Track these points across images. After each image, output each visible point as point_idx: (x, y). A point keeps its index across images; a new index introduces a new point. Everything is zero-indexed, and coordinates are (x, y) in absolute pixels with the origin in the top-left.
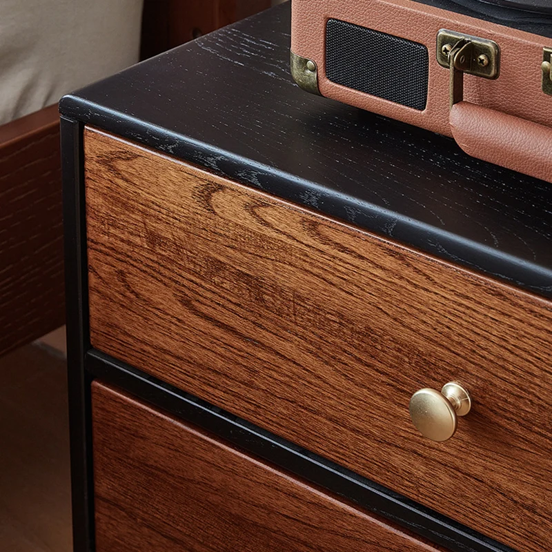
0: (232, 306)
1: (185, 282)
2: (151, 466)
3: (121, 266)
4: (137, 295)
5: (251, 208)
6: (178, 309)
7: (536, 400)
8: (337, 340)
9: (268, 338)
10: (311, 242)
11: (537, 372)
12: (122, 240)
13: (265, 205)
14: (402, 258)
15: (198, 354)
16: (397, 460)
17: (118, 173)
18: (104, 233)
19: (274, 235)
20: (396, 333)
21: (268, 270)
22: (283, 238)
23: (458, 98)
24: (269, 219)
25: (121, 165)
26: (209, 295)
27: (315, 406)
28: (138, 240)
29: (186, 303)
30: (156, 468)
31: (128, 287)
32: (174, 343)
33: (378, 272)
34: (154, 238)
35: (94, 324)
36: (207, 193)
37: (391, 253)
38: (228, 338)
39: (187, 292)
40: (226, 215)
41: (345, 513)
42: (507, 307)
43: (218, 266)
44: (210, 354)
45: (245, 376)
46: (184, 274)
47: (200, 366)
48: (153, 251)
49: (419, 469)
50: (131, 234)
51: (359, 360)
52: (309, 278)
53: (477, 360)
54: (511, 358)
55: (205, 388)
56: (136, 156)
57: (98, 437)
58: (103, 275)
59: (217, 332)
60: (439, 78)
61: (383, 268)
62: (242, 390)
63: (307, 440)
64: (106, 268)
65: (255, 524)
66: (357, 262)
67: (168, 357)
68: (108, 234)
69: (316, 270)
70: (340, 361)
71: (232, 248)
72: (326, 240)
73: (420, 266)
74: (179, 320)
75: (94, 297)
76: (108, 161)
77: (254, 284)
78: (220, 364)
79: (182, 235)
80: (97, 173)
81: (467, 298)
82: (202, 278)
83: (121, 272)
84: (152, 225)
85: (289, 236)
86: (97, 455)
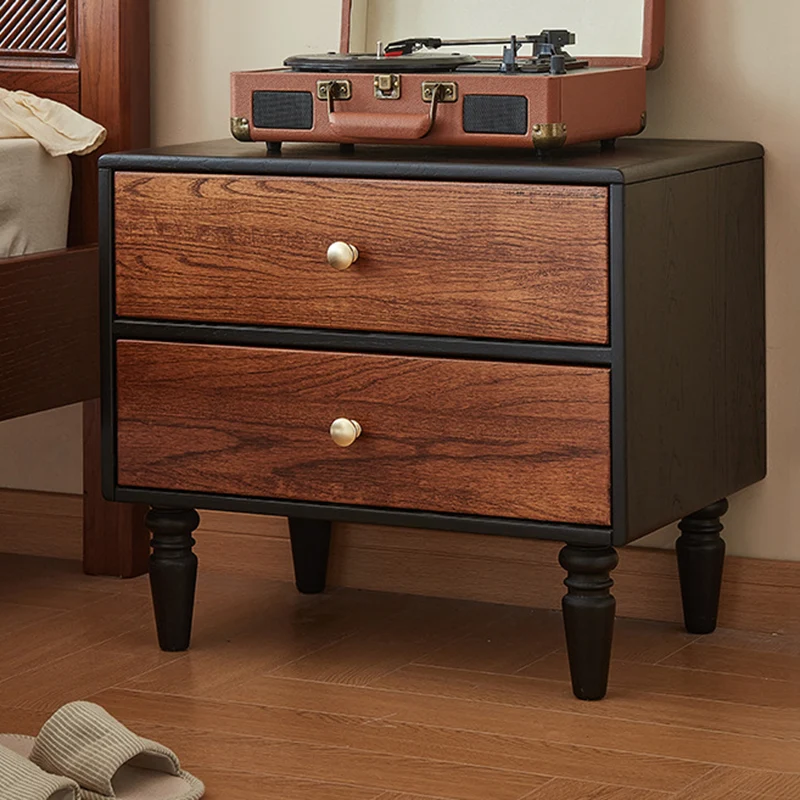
0: (214, 251)
1: (183, 247)
2: (160, 380)
3: (138, 253)
4: (150, 268)
5: (224, 187)
6: (179, 267)
7: (392, 238)
8: (279, 247)
9: (236, 262)
10: (262, 193)
11: (391, 221)
12: (140, 236)
13: (233, 181)
14: (315, 184)
15: (192, 291)
16: (318, 306)
17: (138, 193)
18: (127, 235)
19: (240, 197)
20: (314, 230)
21: (235, 220)
22: (245, 197)
23: (332, 110)
24: (235, 189)
25: (140, 188)
26: (198, 249)
27: (267, 294)
28: (151, 232)
29: (184, 260)
30: (165, 380)
31: (144, 265)
32: (175, 290)
33: (302, 197)
34: (162, 227)
35: (119, 299)
36: (196, 188)
37: (308, 183)
38: (211, 272)
39: (183, 253)
40: (210, 195)
41: (288, 354)
42: (374, 191)
43: (204, 229)
44: (200, 288)
45: (223, 293)
46: (182, 242)
47: (193, 298)
48: (161, 235)
49: (331, 306)
50: (147, 229)
51: (294, 254)
52: (261, 215)
53: (359, 226)
54: (377, 218)
55: (197, 311)
56: (150, 179)
57: (121, 376)
58: (126, 264)
59: (205, 271)
60: (320, 107)
61: (304, 194)
62: (221, 303)
63: (263, 317)
64: (129, 258)
65: (232, 388)
66: (289, 196)
67: (172, 301)
68: (131, 235)
69: (266, 209)
70: (282, 259)
71: (213, 214)
72: (270, 189)
73: (325, 185)
74: (179, 274)
75: (119, 281)
76: (131, 189)
77: (227, 231)
78: (206, 291)
79: (181, 217)
80: (124, 199)
81: (352, 193)
82: (194, 241)
83: (140, 257)
84: (160, 218)
85: (248, 195)
86: (120, 390)
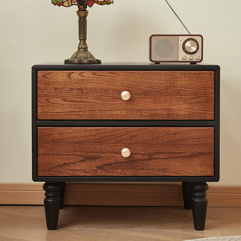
0: (75, 96)
1: (64, 95)
2: (55, 140)
3: (47, 98)
4: (51, 103)
5: (80, 75)
6: (63, 102)
7: (140, 89)
8: (100, 94)
9: (84, 100)
10: (93, 77)
11: (140, 84)
12: (48, 92)
13: (83, 73)
14: (113, 73)
15: (67, 110)
17: (47, 78)
18: (43, 92)
19: (85, 78)
20: (112, 88)
21: (84, 86)
22: (88, 78)
24: (84, 75)
25: (48, 76)
26: (70, 96)
27: (95, 109)
28: (52, 91)
29: (64, 100)
30: (56, 140)
31: (49, 102)
32: (61, 110)
34: (56, 89)
35: (39, 114)
36: (69, 76)
37: (111, 73)
38: (74, 103)
39: (64, 97)
40: (74, 78)
41: (102, 129)
42: (134, 75)
43: (72, 89)
44: (70, 109)
45: (79, 110)
46: (63, 94)
47: (67, 112)
48: (56, 92)
49: (118, 112)
50: (50, 90)
51: (105, 96)
52: (94, 84)
53: (129, 86)
54: (135, 83)
55: (69, 116)
56: (52, 73)
57: (39, 140)
58: (42, 102)
59: (72, 103)
61: (109, 76)
62: (78, 113)
63: (94, 117)
64: (43, 100)
65: (81, 141)
66: (104, 77)
67: (59, 113)
69: (95, 82)
70: (101, 98)
71: (75, 84)
72: (97, 75)
73: (117, 73)
74: (62, 104)
76: (44, 76)
77: (81, 90)
78: (72, 110)
79: (63, 86)
80: (42, 80)
81: (126, 76)
82: (68, 93)
83: (47, 99)
84: (55, 86)
85: (89, 77)
86: (39, 144)
